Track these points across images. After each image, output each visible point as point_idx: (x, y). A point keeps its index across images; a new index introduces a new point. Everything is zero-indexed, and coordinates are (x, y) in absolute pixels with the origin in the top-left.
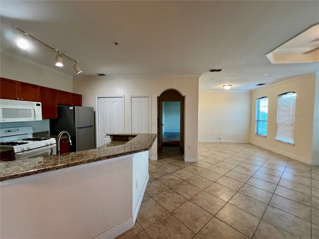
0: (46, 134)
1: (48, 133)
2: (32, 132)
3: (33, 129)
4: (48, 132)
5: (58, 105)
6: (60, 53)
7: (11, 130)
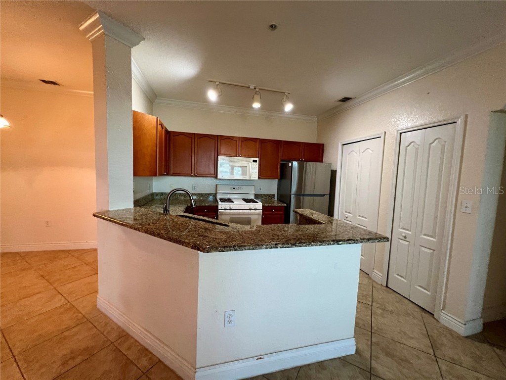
0: (272, 198)
1: (274, 197)
2: (254, 192)
3: (255, 190)
4: (273, 195)
5: (282, 161)
6: (257, 90)
7: (235, 187)
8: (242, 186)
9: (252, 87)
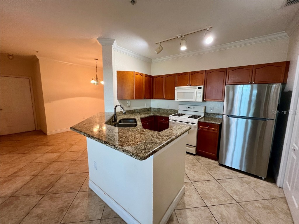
6: (183, 37)
7: (190, 106)
8: (194, 106)
9: (180, 37)
